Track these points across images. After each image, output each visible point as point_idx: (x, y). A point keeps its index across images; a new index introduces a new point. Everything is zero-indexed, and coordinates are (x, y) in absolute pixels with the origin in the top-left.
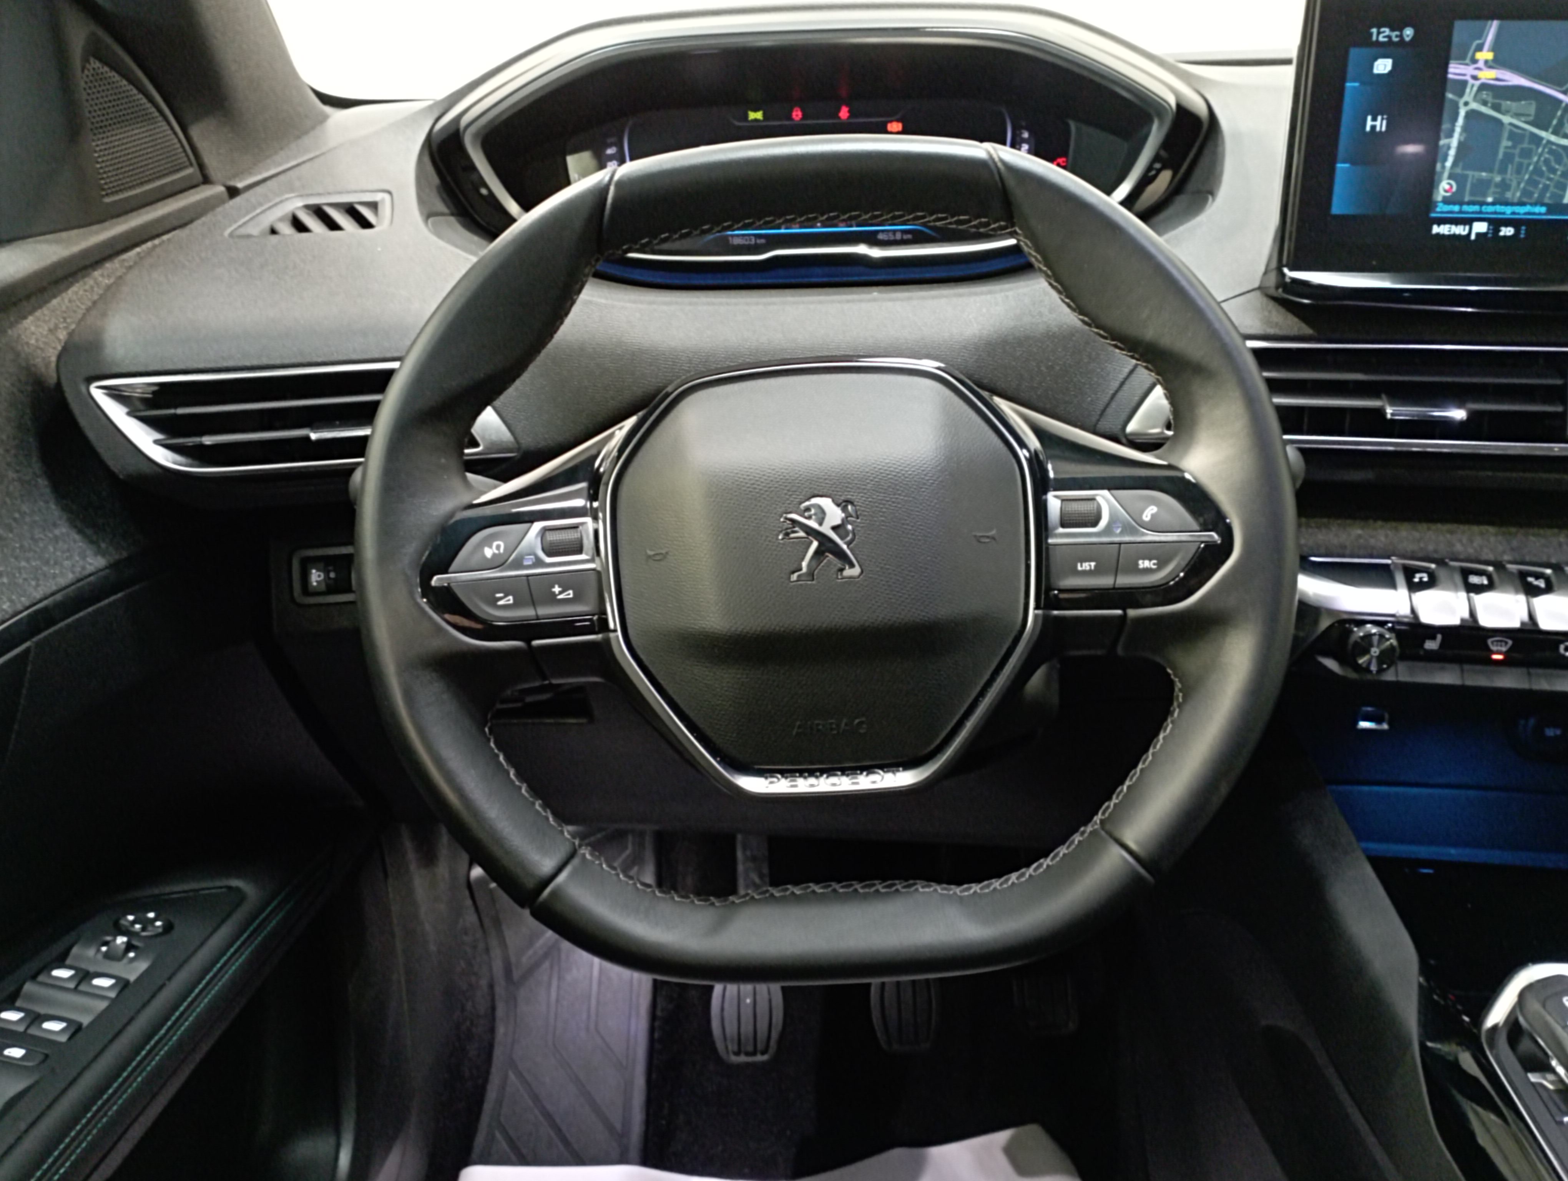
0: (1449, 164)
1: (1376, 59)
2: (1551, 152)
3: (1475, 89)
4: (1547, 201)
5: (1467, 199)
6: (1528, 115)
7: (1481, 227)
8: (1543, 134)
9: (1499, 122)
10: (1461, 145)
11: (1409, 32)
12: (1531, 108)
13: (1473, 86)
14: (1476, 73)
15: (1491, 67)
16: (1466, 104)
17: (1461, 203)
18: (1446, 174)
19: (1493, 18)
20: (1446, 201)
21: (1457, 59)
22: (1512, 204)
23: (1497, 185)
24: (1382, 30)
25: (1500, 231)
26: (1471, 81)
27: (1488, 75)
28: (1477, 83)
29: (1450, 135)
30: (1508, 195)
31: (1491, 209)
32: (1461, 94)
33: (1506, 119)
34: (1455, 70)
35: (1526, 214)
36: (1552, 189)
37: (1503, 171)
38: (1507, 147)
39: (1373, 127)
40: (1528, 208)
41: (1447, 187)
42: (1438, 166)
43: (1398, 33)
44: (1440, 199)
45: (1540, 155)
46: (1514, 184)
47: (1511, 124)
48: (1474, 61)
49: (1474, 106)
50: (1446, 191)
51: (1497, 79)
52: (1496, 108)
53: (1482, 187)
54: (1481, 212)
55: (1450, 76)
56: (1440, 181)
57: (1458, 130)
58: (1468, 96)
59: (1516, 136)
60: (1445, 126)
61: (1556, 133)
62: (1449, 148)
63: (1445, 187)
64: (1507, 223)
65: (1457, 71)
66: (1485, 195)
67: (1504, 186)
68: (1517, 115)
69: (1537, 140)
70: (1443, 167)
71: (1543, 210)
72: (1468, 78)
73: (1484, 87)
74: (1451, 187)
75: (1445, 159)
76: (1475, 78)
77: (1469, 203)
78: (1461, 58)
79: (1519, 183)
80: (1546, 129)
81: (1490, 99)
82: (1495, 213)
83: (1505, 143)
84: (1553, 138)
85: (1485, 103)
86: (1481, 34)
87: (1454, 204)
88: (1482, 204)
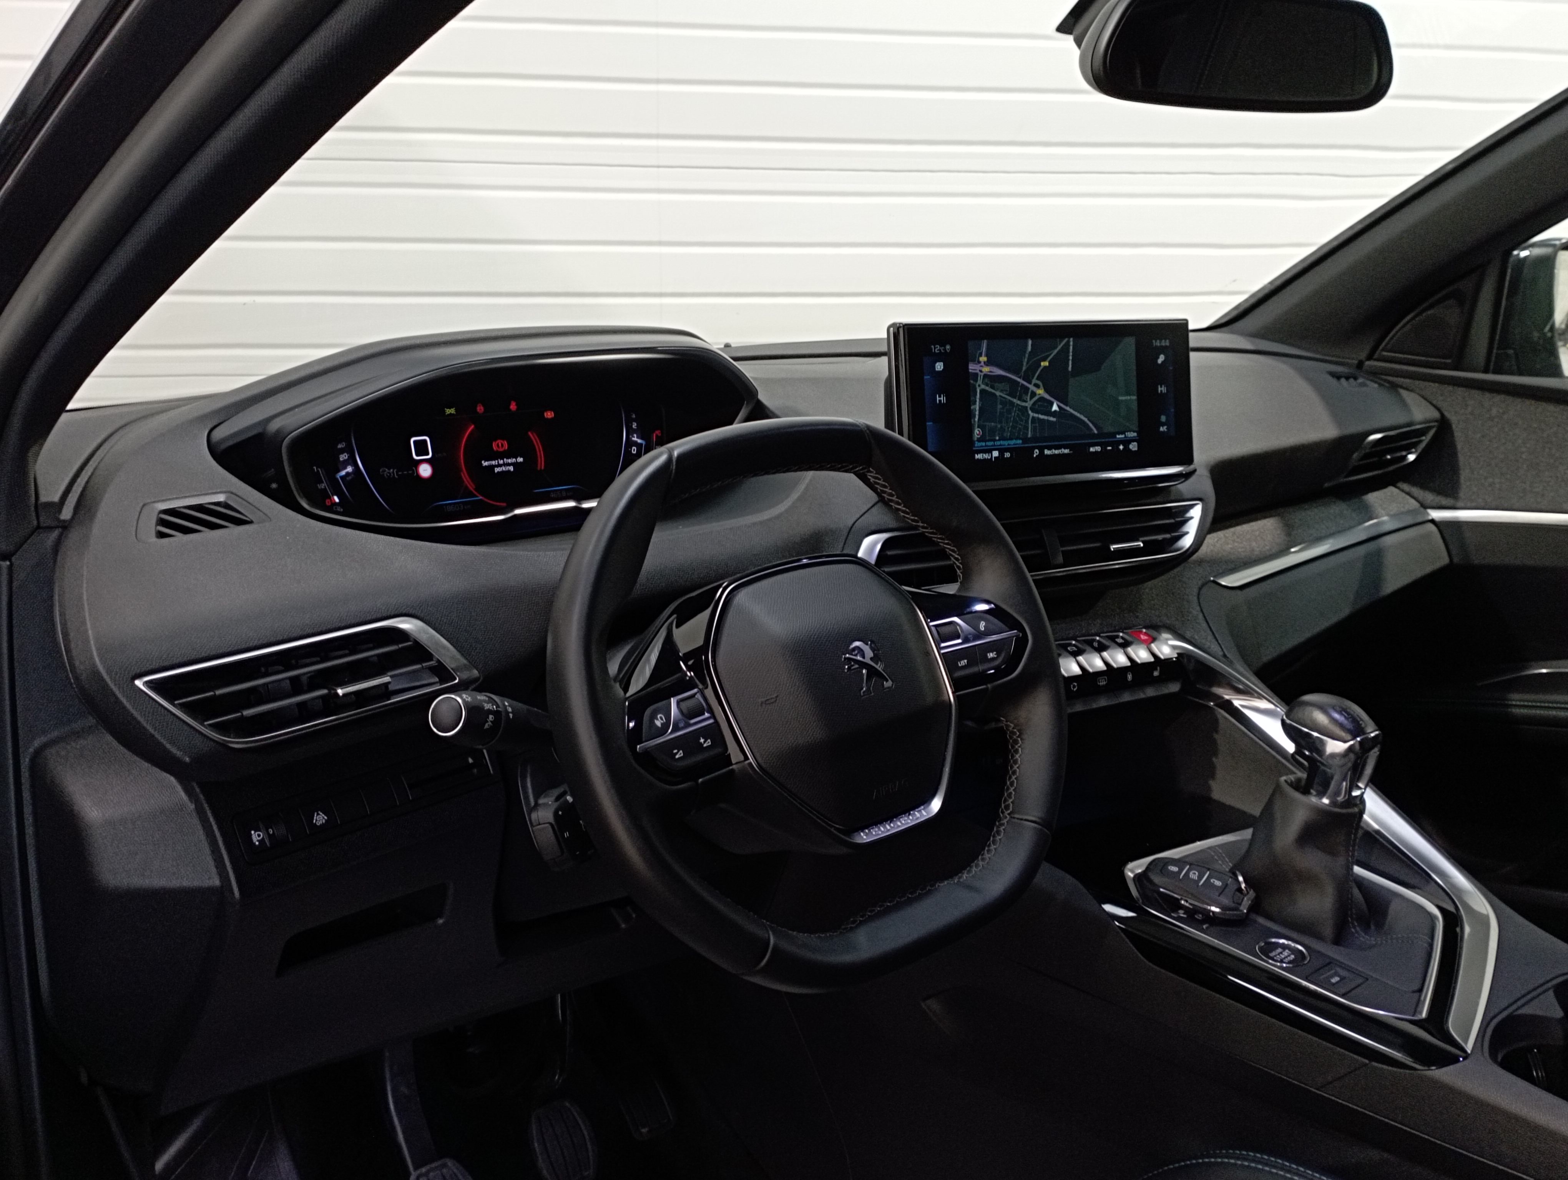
0: (976, 419)
1: (936, 363)
2: (1019, 410)
3: (982, 377)
4: (1021, 436)
5: (987, 438)
6: (1007, 391)
7: (996, 454)
8: (1015, 401)
9: (994, 395)
10: (980, 408)
11: (948, 347)
12: (1007, 387)
13: (980, 376)
14: (981, 368)
15: (987, 365)
16: (979, 386)
17: (985, 441)
18: (976, 425)
19: (983, 339)
20: (979, 440)
21: (972, 361)
22: (1007, 440)
23: (999, 430)
24: (936, 346)
25: (1004, 455)
26: (980, 373)
27: (986, 369)
28: (982, 374)
29: (975, 403)
30: (1005, 435)
31: (998, 443)
32: (976, 381)
33: (998, 393)
34: (972, 367)
35: (1014, 444)
37: (1000, 422)
38: (1000, 409)
39: (940, 401)
40: (1013, 442)
42: (972, 420)
43: (943, 348)
44: (976, 439)
45: (1015, 412)
46: (1006, 429)
47: (1000, 396)
48: (979, 362)
49: (983, 387)
50: (978, 435)
51: (991, 372)
52: (992, 387)
53: (992, 431)
54: (995, 445)
55: (970, 371)
56: (974, 430)
57: (978, 400)
58: (980, 382)
59: (1004, 402)
60: (972, 398)
61: (1020, 399)
62: (975, 410)
63: (977, 432)
64: (1007, 450)
65: (973, 368)
66: (995, 436)
67: (1002, 429)
68: (1002, 391)
69: (1012, 403)
70: (975, 421)
71: (1020, 442)
72: (978, 371)
73: (985, 376)
74: (980, 432)
75: (975, 417)
76: (981, 371)
77: (989, 441)
78: (973, 361)
79: (1008, 428)
80: (1015, 398)
81: (989, 383)
82: (1001, 445)
83: (999, 406)
84: (1019, 402)
85: (987, 385)
86: (980, 347)
87: (983, 441)
88: (995, 440)
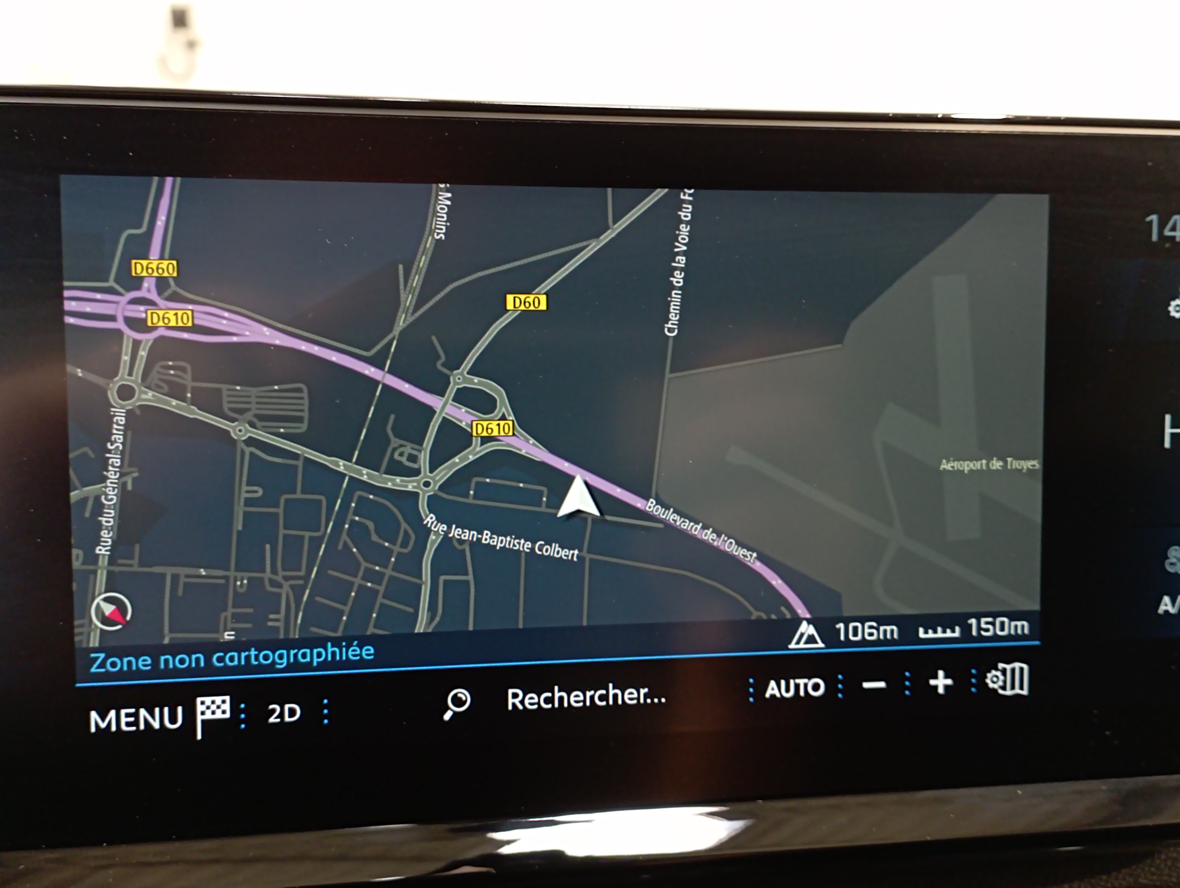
0: (102, 551)
2: (366, 508)
3: (143, 353)
4: (373, 630)
5: (167, 638)
8: (341, 465)
9: (220, 438)
10: (127, 503)
12: (295, 400)
13: (137, 344)
14: (139, 311)
15: (174, 298)
16: (126, 393)
17: (155, 652)
18: (102, 577)
20: (112, 646)
21: (83, 275)
22: (289, 644)
23: (240, 600)
25: (265, 713)
26: (130, 334)
27: (170, 318)
28: (148, 338)
29: (96, 473)
30: (275, 620)
31: (233, 659)
32: (108, 367)
33: (239, 431)
34: (82, 305)
35: (325, 665)
36: (380, 600)
37: (250, 561)
38: (248, 502)
40: (329, 652)
41: (108, 609)
42: (78, 557)
44: (94, 642)
45: (341, 518)
46: (285, 592)
47: (250, 442)
48: (130, 282)
49: (148, 397)
50: (105, 620)
51: (196, 329)
52: (208, 402)
53: (202, 604)
54: (210, 669)
55: (71, 321)
56: (88, 595)
57: (115, 460)
58: (129, 371)
59: (272, 473)
60: (79, 455)
62: (99, 508)
63: (102, 610)
64: (282, 691)
65: (88, 308)
66: (214, 626)
68: (266, 420)
69: (327, 480)
70: (92, 559)
71: (368, 652)
72: (120, 325)
73: (165, 349)
74: (121, 608)
76: (138, 325)
77: (174, 649)
78: (94, 273)
79: (298, 592)
80: (344, 453)
81: (188, 380)
82: (248, 668)
83: (246, 491)
84: (365, 475)
85: (176, 392)
86: (136, 213)
87: (137, 651)
88: (211, 647)
